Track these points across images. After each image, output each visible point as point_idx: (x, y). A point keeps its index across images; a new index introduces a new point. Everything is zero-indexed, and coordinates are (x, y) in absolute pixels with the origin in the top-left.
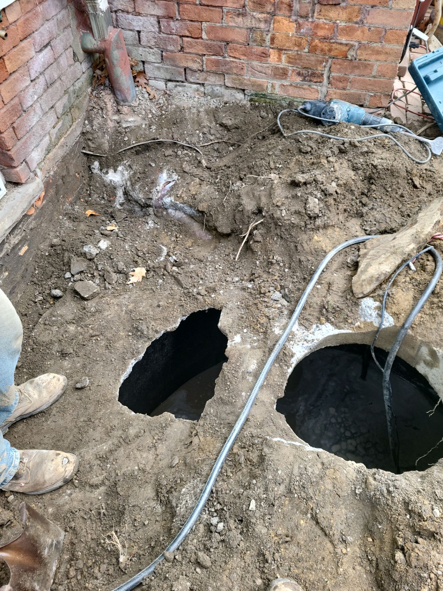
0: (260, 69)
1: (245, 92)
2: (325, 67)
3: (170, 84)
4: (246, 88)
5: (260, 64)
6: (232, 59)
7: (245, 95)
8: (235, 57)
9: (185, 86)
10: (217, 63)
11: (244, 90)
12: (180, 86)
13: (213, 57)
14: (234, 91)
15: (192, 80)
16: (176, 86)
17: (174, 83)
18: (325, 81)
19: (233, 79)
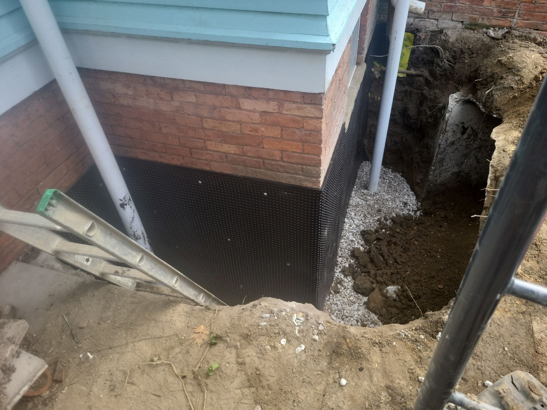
0: (476, 9)
1: (464, 23)
2: (518, 7)
3: (417, 20)
4: (465, 20)
5: (477, 7)
6: (460, 4)
7: (463, 24)
8: (462, 4)
9: (426, 21)
10: (451, 7)
11: (462, 22)
12: (422, 21)
13: (449, 4)
14: (457, 23)
15: (431, 17)
16: (420, 21)
17: (420, 19)
18: (517, 15)
19: (458, 16)
